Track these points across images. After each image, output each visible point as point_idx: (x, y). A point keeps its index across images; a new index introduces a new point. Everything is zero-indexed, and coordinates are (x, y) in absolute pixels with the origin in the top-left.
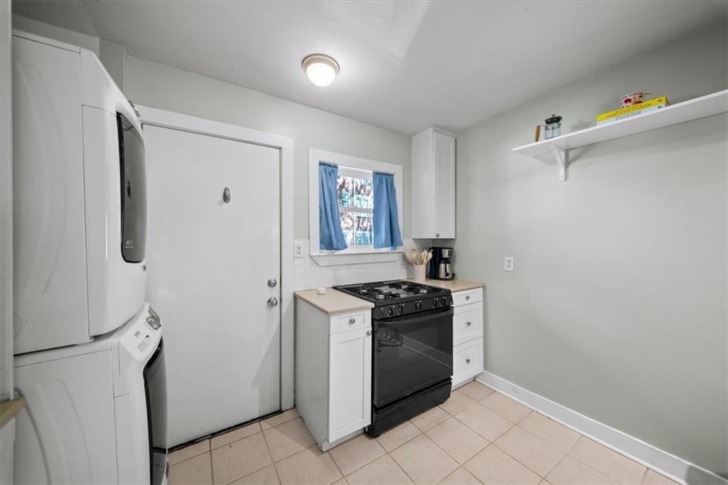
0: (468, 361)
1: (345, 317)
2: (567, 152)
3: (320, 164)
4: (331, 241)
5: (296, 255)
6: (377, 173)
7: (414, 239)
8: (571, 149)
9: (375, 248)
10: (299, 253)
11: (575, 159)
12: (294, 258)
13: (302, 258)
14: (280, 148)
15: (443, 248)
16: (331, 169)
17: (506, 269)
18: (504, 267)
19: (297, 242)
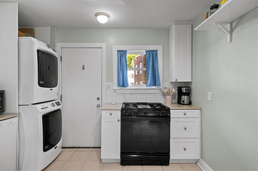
0: (185, 149)
1: (109, 112)
2: (231, 23)
3: (118, 51)
4: (123, 83)
5: (107, 89)
6: (148, 51)
7: (170, 82)
8: (233, 21)
9: (146, 87)
10: (109, 88)
11: (235, 27)
12: (106, 89)
13: (110, 90)
14: (101, 48)
15: (182, 87)
16: (123, 52)
17: (208, 99)
18: (207, 99)
19: (108, 83)
